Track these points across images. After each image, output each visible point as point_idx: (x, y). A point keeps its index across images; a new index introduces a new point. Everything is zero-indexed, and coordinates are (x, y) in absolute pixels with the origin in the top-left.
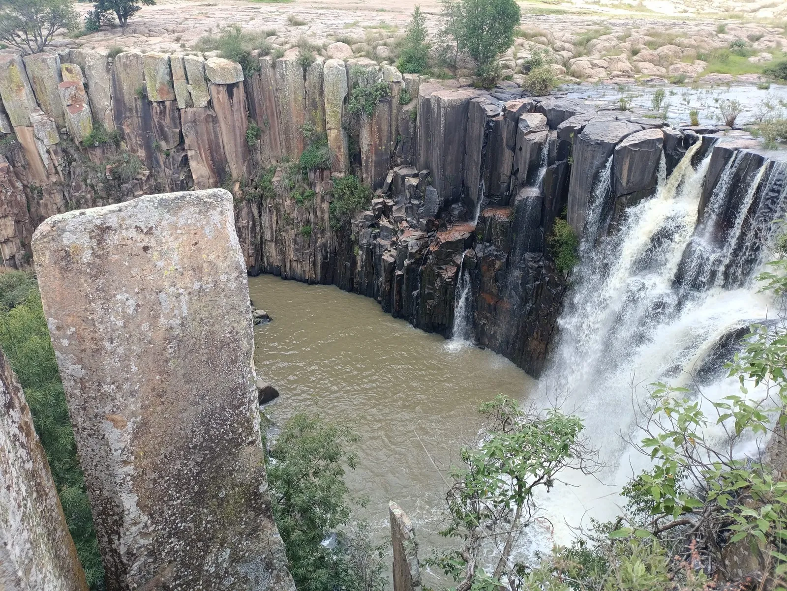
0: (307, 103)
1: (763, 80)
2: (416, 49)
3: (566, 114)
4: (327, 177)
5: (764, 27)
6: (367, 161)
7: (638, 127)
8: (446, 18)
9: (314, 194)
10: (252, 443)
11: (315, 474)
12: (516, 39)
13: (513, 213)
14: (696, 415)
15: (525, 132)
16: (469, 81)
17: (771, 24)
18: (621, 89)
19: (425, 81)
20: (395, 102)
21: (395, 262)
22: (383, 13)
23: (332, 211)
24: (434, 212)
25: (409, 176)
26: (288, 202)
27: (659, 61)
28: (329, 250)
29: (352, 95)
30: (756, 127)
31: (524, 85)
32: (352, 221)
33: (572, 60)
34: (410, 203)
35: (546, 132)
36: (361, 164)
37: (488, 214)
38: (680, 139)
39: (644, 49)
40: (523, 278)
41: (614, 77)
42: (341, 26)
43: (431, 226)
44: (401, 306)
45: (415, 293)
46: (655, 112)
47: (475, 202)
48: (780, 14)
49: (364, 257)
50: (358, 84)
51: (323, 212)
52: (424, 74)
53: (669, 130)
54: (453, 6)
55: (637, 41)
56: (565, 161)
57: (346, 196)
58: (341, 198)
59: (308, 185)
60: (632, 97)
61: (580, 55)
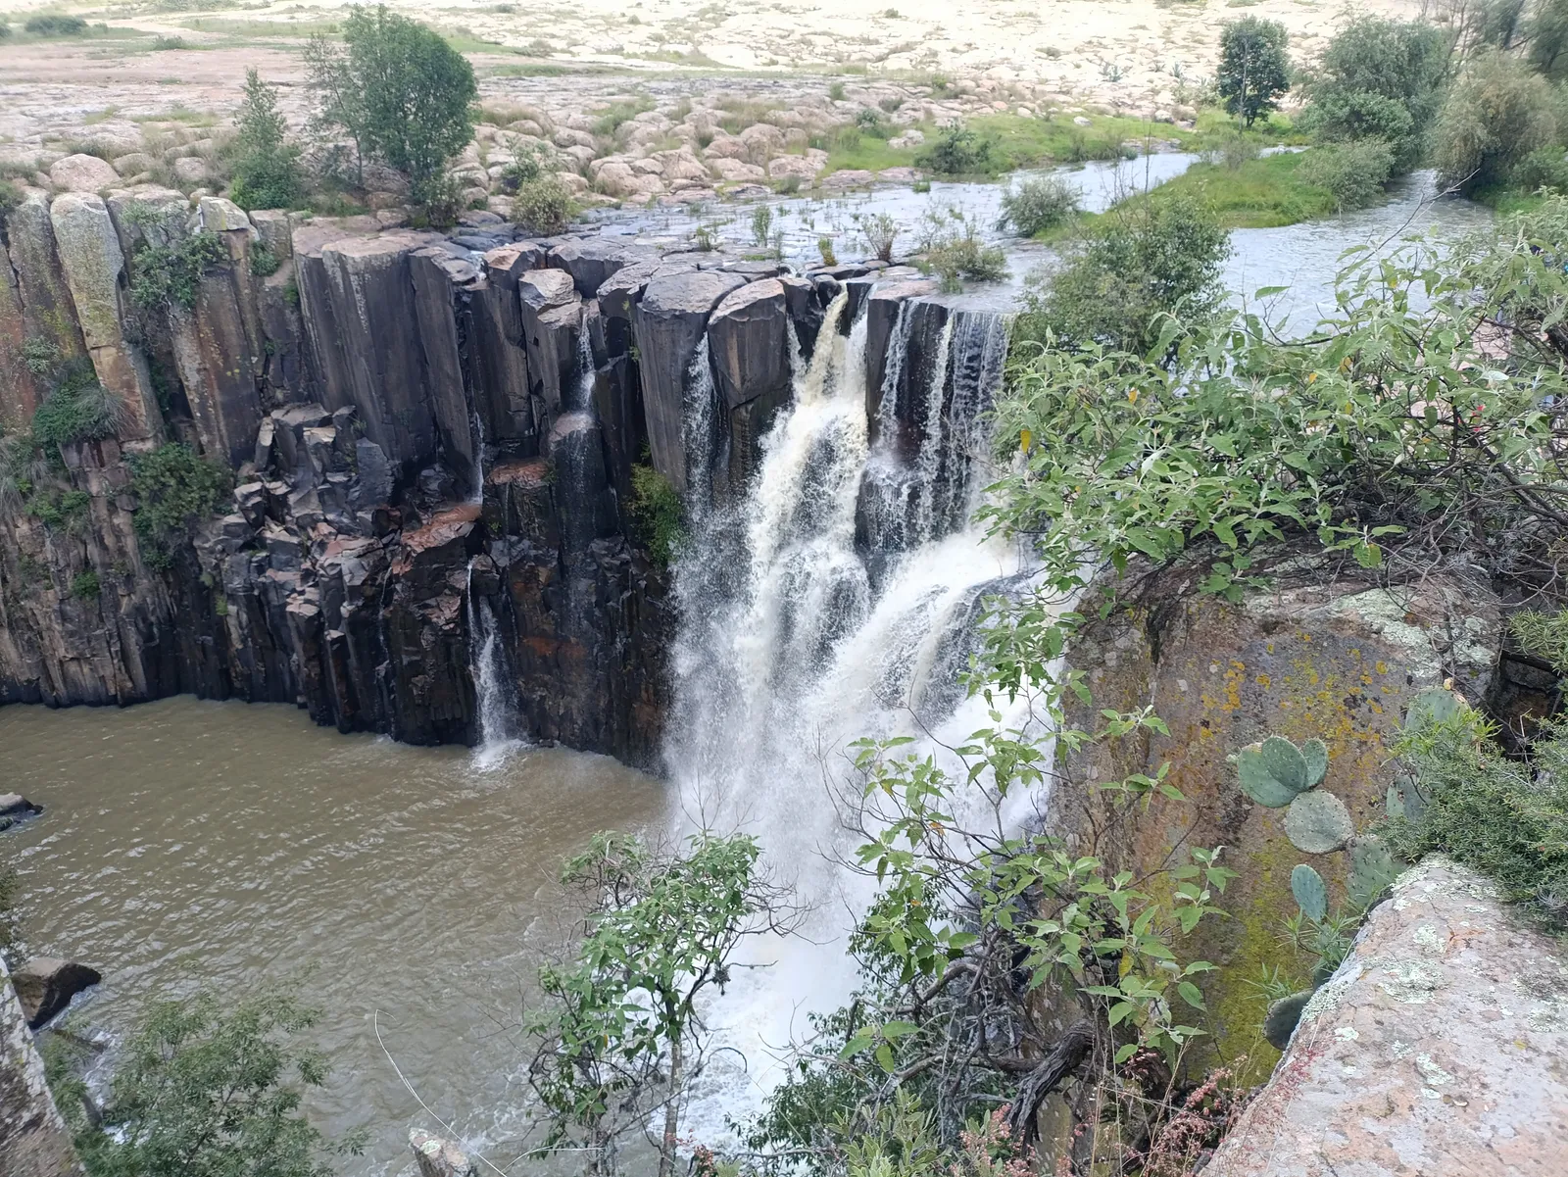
0: (24, 295)
1: (919, 176)
2: (267, 158)
3: (607, 267)
4: (112, 456)
5: (902, 86)
6: (203, 406)
7: (740, 280)
8: (320, 92)
9: (87, 500)
10: (35, 1123)
11: (230, 1126)
12: (476, 127)
13: (550, 469)
14: (933, 779)
15: (538, 308)
16: (399, 217)
17: (911, 80)
18: (695, 212)
19: (301, 222)
20: (243, 271)
21: (320, 614)
22: (175, 87)
23: (142, 529)
24: (384, 493)
25: (310, 424)
26: (24, 528)
27: (750, 155)
28: (153, 619)
29: (135, 267)
30: (924, 258)
31: (513, 218)
32: (196, 543)
33: (595, 163)
34: (325, 481)
35: (577, 305)
36: (190, 415)
37: (503, 478)
38: (812, 293)
39: (718, 133)
40: (599, 591)
41: (677, 189)
42: (75, 120)
43: (385, 524)
44: (354, 704)
45: (382, 669)
46: (761, 247)
47: (470, 458)
48: (921, 62)
49: (244, 617)
50: (146, 242)
51: (118, 534)
52: (297, 209)
53: (791, 279)
54: (332, 67)
55: (701, 121)
56: (625, 356)
57: (170, 490)
58: (156, 497)
59: (68, 480)
60: (716, 225)
61: (607, 152)
